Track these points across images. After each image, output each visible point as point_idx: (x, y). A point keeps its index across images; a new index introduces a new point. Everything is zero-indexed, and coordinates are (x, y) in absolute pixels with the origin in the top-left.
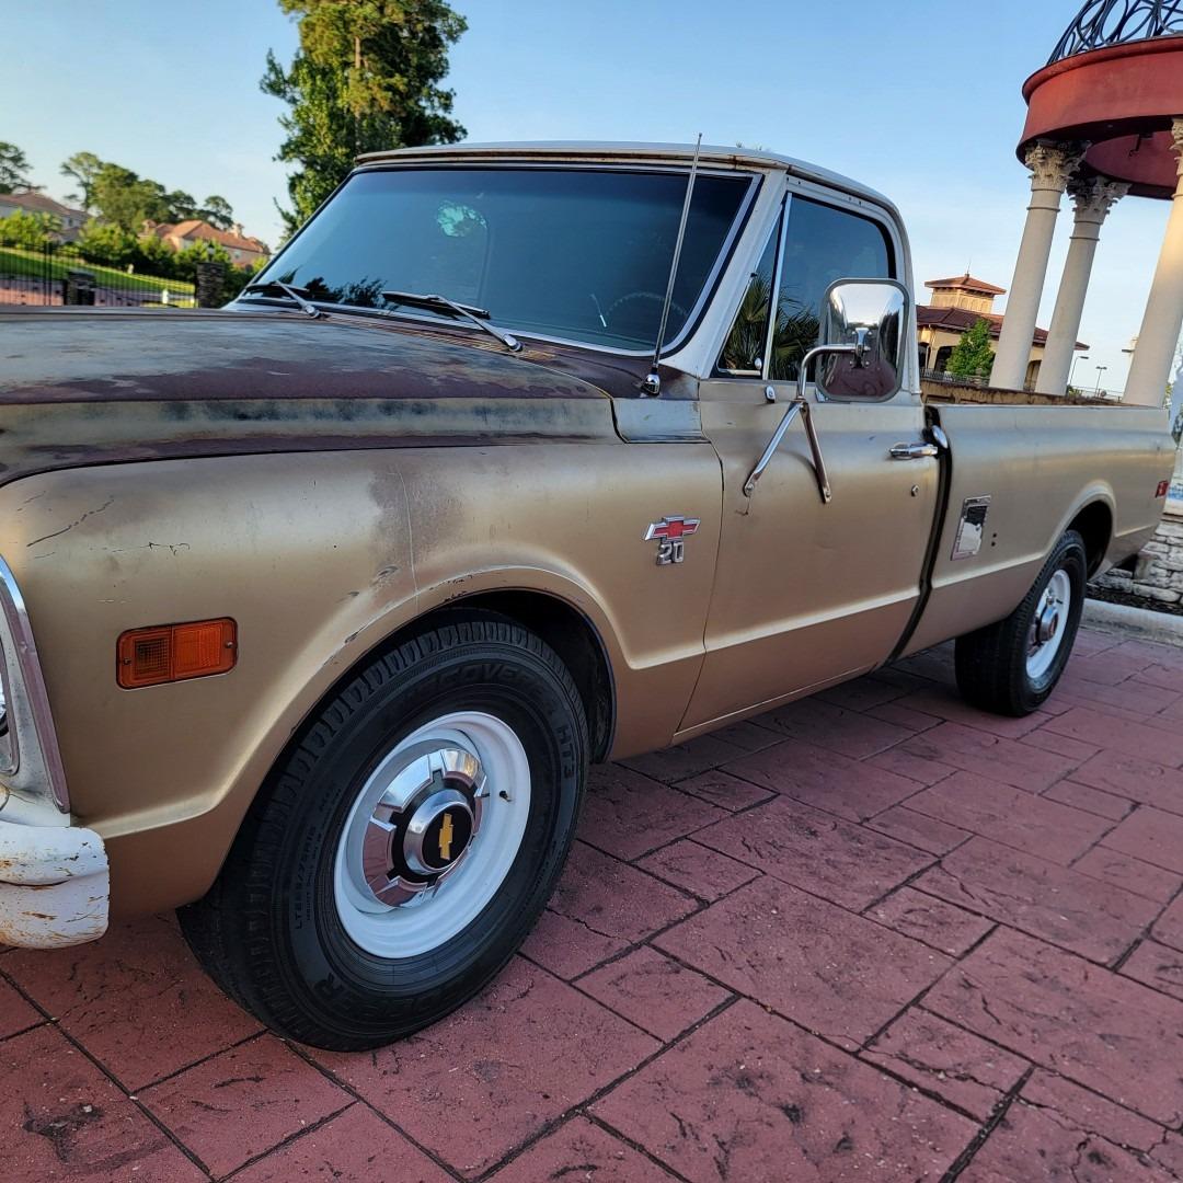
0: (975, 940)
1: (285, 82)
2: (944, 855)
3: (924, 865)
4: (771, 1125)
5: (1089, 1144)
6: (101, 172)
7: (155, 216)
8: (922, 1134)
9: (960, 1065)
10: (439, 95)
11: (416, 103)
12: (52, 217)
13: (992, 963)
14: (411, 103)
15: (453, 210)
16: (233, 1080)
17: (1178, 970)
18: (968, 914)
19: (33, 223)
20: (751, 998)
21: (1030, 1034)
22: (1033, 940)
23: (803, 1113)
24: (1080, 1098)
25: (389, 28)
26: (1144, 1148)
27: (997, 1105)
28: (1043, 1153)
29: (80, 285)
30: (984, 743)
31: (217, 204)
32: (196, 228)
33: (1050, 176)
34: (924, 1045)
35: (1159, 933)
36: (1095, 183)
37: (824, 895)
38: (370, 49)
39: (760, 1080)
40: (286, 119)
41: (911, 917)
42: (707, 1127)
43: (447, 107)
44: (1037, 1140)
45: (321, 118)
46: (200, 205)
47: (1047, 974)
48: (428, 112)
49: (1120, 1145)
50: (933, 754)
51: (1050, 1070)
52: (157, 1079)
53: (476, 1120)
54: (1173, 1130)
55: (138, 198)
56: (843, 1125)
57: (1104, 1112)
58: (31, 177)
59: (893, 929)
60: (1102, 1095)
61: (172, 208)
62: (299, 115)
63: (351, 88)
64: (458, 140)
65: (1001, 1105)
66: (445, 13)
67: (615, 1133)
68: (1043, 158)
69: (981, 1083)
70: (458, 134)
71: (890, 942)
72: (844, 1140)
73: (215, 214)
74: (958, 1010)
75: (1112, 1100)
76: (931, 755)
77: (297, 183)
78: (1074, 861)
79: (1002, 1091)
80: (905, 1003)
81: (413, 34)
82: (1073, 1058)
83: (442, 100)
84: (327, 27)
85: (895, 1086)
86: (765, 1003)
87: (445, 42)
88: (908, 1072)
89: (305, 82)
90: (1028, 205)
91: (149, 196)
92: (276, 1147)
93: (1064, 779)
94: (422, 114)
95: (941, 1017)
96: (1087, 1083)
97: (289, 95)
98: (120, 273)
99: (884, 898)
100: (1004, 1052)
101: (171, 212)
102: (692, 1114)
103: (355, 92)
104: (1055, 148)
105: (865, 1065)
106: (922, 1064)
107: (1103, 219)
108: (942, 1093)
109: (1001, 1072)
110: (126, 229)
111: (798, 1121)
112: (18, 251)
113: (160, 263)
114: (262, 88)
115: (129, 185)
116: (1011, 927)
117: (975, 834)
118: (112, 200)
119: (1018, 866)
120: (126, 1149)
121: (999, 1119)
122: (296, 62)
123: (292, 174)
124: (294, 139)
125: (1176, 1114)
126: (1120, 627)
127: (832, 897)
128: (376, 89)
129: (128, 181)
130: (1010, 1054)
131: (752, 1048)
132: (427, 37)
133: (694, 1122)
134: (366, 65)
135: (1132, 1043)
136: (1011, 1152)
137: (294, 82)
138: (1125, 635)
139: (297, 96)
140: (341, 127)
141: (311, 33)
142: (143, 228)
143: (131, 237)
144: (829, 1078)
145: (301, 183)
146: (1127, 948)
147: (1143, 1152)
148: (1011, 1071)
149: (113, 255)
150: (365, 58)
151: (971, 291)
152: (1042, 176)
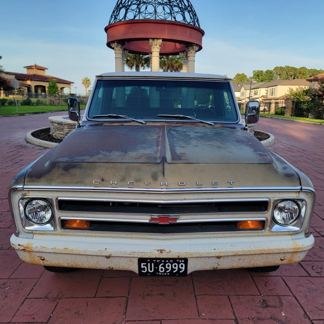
33: (119, 50)
68: (117, 45)
104: (119, 43)
151: (38, 69)
152: (117, 50)
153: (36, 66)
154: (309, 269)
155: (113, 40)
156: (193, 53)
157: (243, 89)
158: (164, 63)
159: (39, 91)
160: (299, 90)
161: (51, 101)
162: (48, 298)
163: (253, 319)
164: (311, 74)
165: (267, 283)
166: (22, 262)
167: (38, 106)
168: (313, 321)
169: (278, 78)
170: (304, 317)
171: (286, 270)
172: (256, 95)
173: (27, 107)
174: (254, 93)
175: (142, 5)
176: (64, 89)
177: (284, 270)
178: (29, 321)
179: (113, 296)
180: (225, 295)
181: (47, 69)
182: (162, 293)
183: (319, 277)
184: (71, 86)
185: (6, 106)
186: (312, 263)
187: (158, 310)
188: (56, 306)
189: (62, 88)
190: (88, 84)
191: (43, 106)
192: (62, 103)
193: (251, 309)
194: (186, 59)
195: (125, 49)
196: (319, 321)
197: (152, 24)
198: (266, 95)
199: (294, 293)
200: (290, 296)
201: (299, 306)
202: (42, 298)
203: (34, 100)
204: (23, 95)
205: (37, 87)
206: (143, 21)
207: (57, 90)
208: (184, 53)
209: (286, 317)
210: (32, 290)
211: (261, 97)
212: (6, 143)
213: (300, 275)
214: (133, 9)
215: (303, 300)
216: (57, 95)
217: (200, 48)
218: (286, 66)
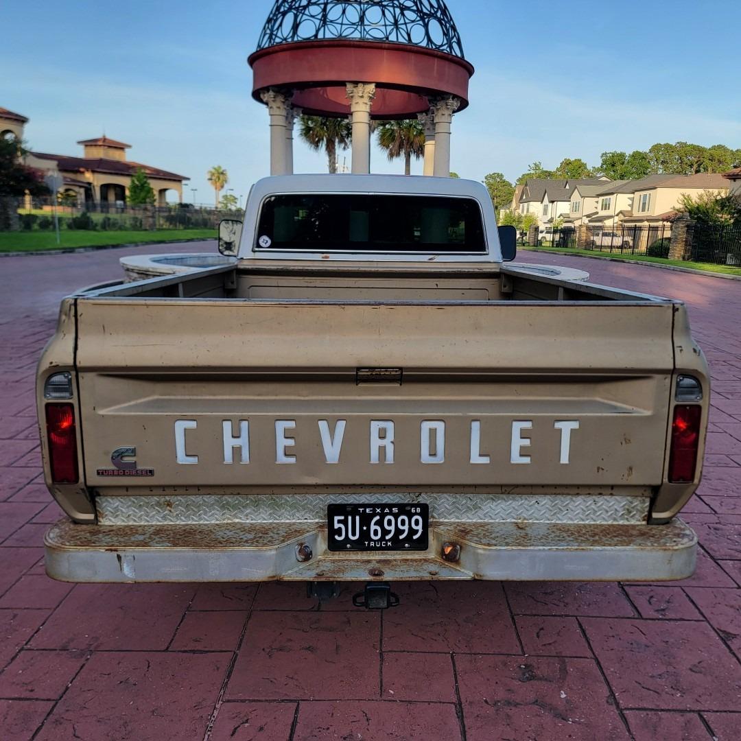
33: (279, 107)
68: (274, 97)
151: (110, 147)
152: (274, 107)
153: (105, 140)
154: (641, 602)
155: (265, 85)
156: (446, 115)
157: (576, 196)
158: (391, 134)
159: (111, 197)
160: (705, 199)
161: (135, 219)
162: (68, 650)
163: (495, 704)
164: (737, 161)
165: (542, 629)
166: (23, 575)
167: (106, 230)
168: (625, 712)
169: (660, 172)
170: (607, 702)
171: (590, 604)
172: (605, 209)
173: (80, 234)
174: (602, 205)
175: (332, 5)
176: (168, 193)
177: (585, 602)
178: (22, 697)
179: (206, 649)
180: (445, 653)
181: (129, 146)
182: (311, 644)
183: (659, 619)
184: (184, 186)
185: (36, 231)
186: (652, 591)
187: (297, 680)
188: (82, 667)
189: (162, 191)
190: (220, 181)
191: (116, 230)
192: (160, 225)
193: (497, 683)
194: (431, 129)
195: (293, 106)
196: (637, 712)
197: (353, 49)
198: (629, 209)
199: (596, 653)
200: (587, 658)
201: (602, 678)
202: (56, 650)
203: (97, 217)
204: (74, 205)
205: (105, 188)
206: (331, 43)
207: (149, 195)
208: (427, 115)
209: (567, 701)
210: (36, 633)
211: (617, 215)
212: (25, 315)
213: (617, 615)
214: (313, 14)
215: (612, 667)
216: (149, 207)
217: (464, 104)
218: (678, 143)
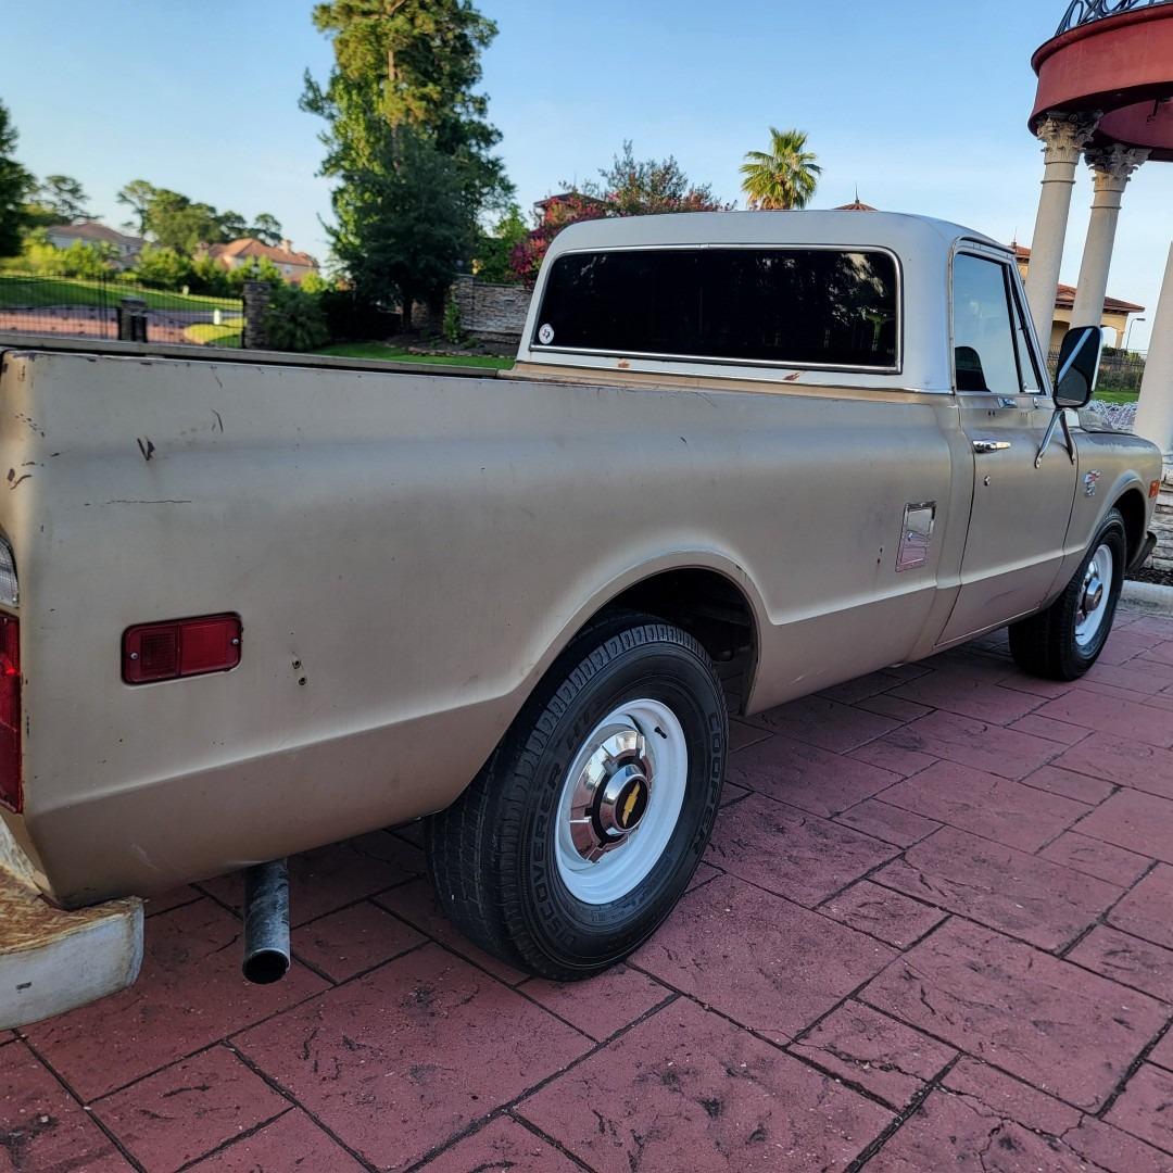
0: (924, 931)
1: (322, 99)
2: (908, 847)
3: (887, 857)
4: (689, 1120)
5: (1002, 1130)
6: (155, 198)
7: (208, 237)
8: (837, 1123)
9: (886, 1055)
10: (473, 100)
11: (452, 110)
12: (111, 246)
13: (938, 953)
14: (446, 110)
15: (491, 212)
16: (181, 1090)
17: (1128, 954)
18: (922, 905)
19: (92, 252)
20: (690, 996)
21: (963, 1023)
22: (983, 929)
23: (723, 1107)
24: (1002, 1084)
25: (419, 38)
26: (1057, 1132)
27: (917, 1094)
28: (953, 1140)
29: (133, 311)
30: (971, 730)
31: (267, 222)
32: (247, 247)
33: (1062, 148)
34: (854, 1037)
35: (1115, 918)
36: (1114, 150)
37: (780, 891)
38: (403, 60)
39: (686, 1076)
40: (325, 135)
41: (864, 911)
42: (625, 1122)
43: (481, 111)
44: (950, 1126)
45: (358, 132)
46: (250, 224)
47: (992, 962)
48: (463, 118)
49: (1033, 1130)
50: (916, 744)
51: (976, 1058)
52: (110, 1091)
53: (405, 1122)
54: (1090, 1114)
55: (191, 221)
56: (760, 1117)
57: (1024, 1098)
58: (88, 207)
59: (844, 923)
60: (1024, 1081)
61: (224, 229)
62: (338, 131)
63: (387, 100)
64: (494, 143)
65: (920, 1094)
66: (475, 19)
67: (536, 1131)
68: (1055, 131)
69: (904, 1073)
70: (494, 138)
71: (838, 936)
72: (758, 1132)
73: (264, 232)
74: (895, 1001)
75: (1033, 1086)
76: (915, 745)
77: (339, 197)
78: (1041, 848)
79: (923, 1080)
80: (843, 996)
81: (445, 42)
82: (1002, 1045)
83: (477, 105)
84: (359, 42)
85: (818, 1077)
86: (703, 1001)
87: (477, 48)
88: (834, 1064)
89: (342, 98)
90: (1042, 179)
91: (201, 219)
92: (213, 1152)
93: (1048, 764)
94: (457, 121)
95: (877, 1009)
96: (1011, 1070)
97: (327, 112)
98: (176, 295)
99: (839, 893)
100: (934, 1041)
101: (223, 233)
102: (613, 1110)
103: (391, 105)
104: (1066, 120)
105: (792, 1058)
106: (848, 1055)
107: (1124, 187)
108: (863, 1083)
109: (926, 1062)
110: (180, 251)
111: (716, 1115)
112: (79, 281)
113: (214, 283)
114: (300, 107)
115: (182, 209)
116: (963, 917)
117: (945, 824)
118: (167, 224)
119: (983, 856)
120: (75, 1156)
121: (916, 1107)
122: (332, 79)
123: (334, 189)
124: (334, 155)
125: (1097, 1098)
126: (1135, 603)
127: (787, 893)
128: (410, 99)
129: (181, 205)
130: (939, 1043)
131: (683, 1045)
132: (458, 45)
133: (613, 1118)
134: (400, 76)
135: (1066, 1028)
136: (921, 1140)
137: (331, 98)
138: (1141, 612)
139: (335, 112)
140: (378, 140)
141: (346, 50)
142: (196, 249)
143: (185, 259)
144: (752, 1072)
145: (342, 197)
146: (1078, 934)
147: (1055, 1136)
148: (938, 1058)
149: (170, 278)
150: (399, 70)
152: (1054, 148)
